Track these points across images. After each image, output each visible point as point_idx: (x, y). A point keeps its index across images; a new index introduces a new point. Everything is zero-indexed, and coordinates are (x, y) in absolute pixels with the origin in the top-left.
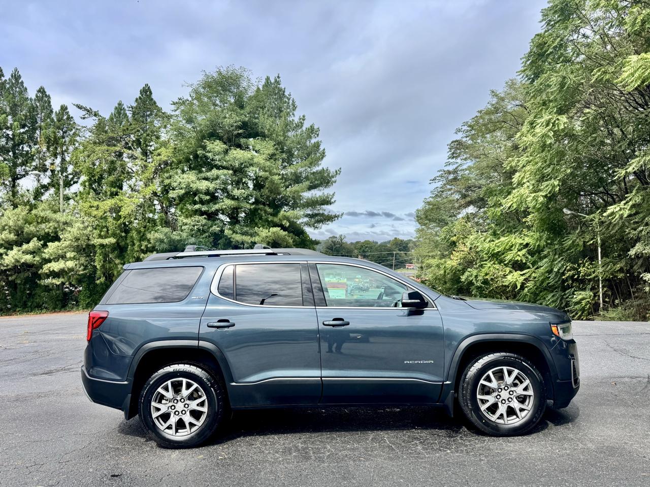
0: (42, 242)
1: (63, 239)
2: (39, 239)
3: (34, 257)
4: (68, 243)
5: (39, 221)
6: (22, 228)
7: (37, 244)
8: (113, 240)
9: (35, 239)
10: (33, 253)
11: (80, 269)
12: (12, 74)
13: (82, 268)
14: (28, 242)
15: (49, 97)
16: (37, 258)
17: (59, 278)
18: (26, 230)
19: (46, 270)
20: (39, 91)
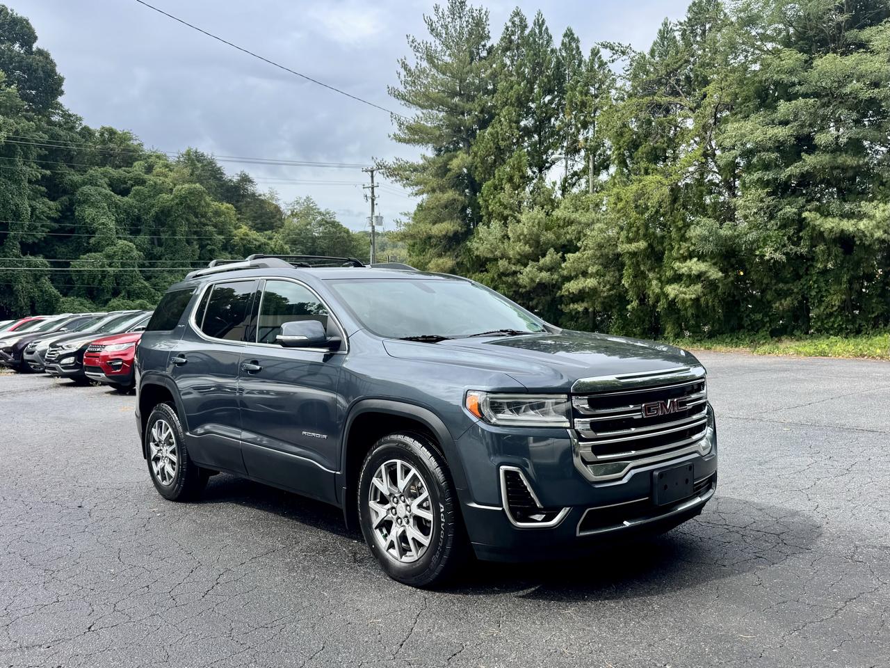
0: (560, 254)
1: (583, 248)
2: (557, 251)
3: (552, 275)
4: (590, 252)
5: (561, 224)
6: (538, 236)
7: (555, 256)
8: (642, 244)
9: (552, 250)
10: (551, 269)
11: (605, 289)
12: (535, 21)
13: (608, 287)
14: (544, 255)
15: (577, 41)
16: (556, 276)
17: (583, 301)
18: (542, 239)
19: (566, 291)
20: (565, 35)
